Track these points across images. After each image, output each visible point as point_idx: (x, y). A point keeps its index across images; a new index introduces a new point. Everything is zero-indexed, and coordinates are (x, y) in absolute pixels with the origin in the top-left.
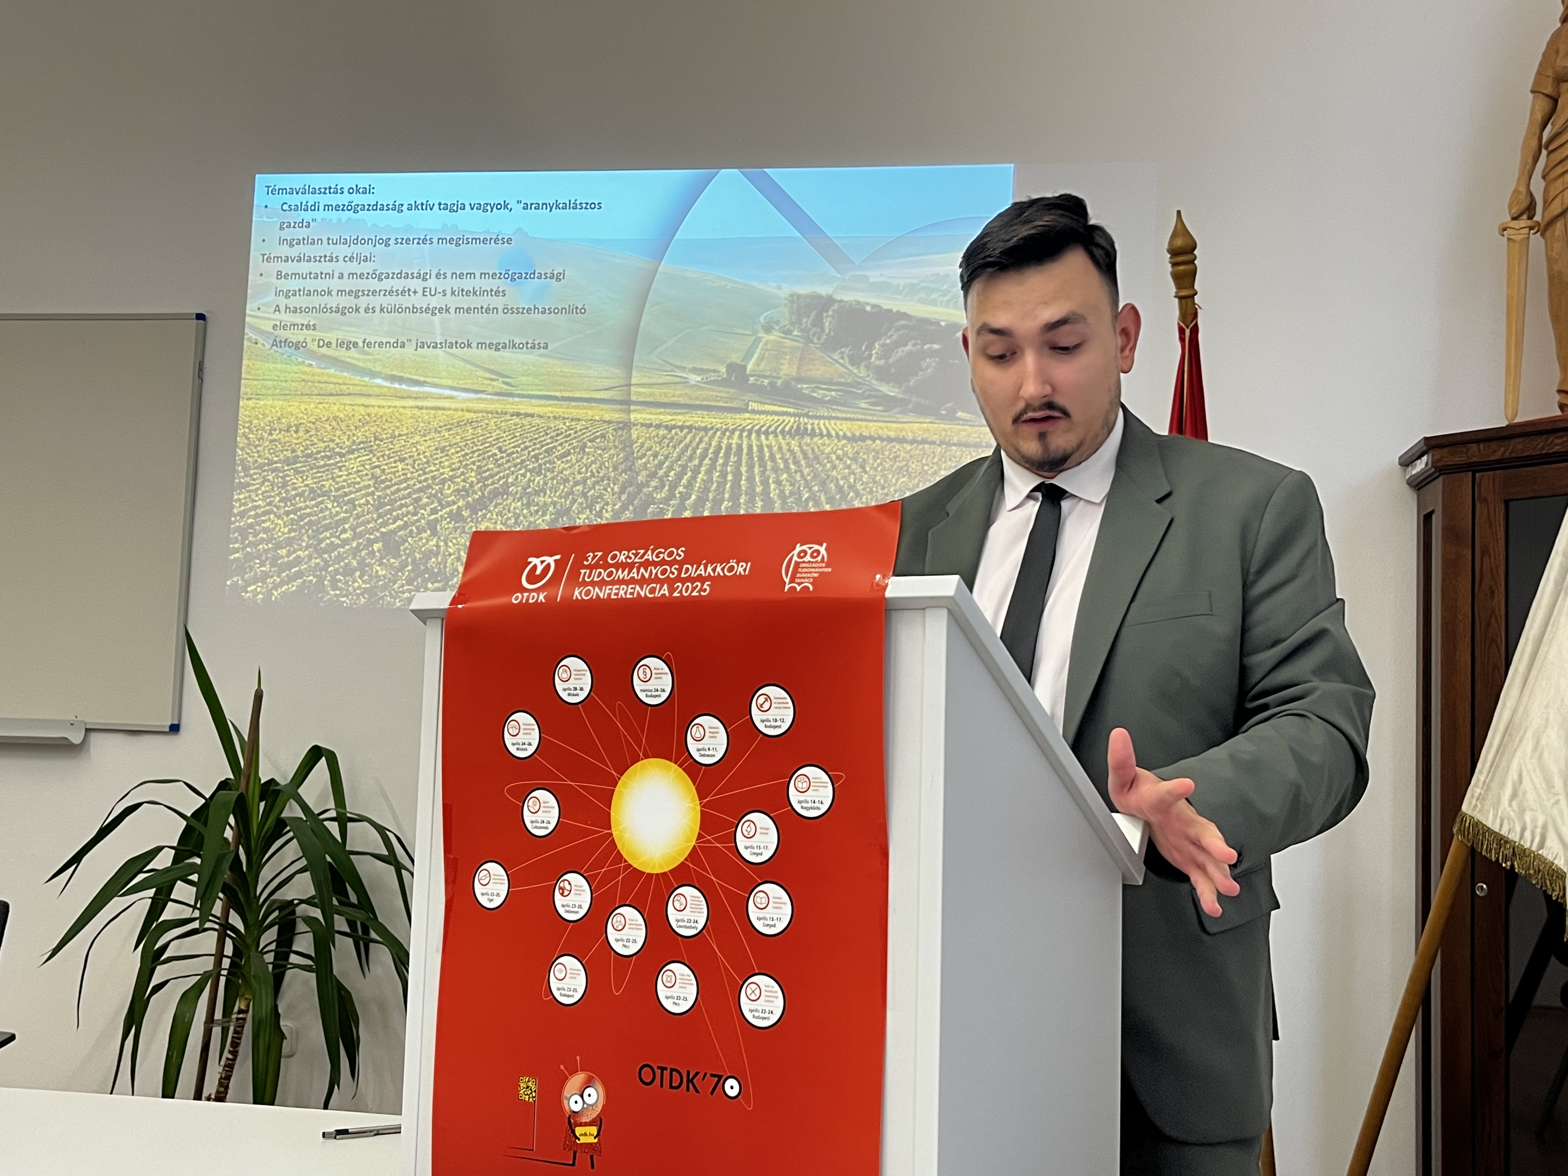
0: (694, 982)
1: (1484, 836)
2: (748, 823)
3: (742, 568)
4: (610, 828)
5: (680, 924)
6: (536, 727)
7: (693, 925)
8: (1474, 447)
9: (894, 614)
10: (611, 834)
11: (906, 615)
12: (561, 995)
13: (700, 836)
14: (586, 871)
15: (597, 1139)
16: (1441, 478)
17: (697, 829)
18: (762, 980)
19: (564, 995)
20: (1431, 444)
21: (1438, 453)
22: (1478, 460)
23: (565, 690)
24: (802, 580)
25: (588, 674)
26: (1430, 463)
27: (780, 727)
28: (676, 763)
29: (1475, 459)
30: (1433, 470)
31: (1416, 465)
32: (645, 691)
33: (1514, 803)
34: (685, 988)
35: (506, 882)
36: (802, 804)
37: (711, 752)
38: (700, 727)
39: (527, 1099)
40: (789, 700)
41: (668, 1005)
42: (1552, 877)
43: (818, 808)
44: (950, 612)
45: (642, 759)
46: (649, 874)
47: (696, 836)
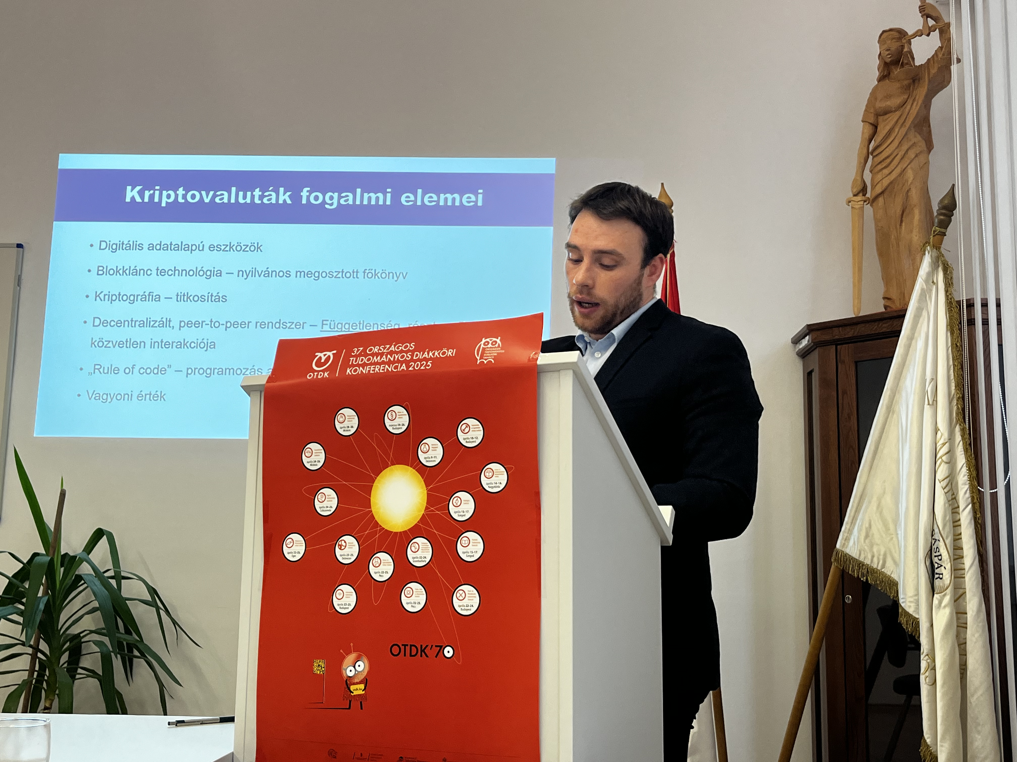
0: (424, 592)
1: (850, 562)
2: (456, 498)
3: (450, 353)
4: (370, 508)
5: (415, 560)
6: (323, 451)
7: (423, 560)
8: (836, 330)
9: (541, 374)
10: (371, 511)
11: (549, 375)
12: (340, 608)
13: (427, 508)
14: (355, 534)
15: (364, 692)
16: (817, 349)
17: (425, 504)
18: (467, 588)
19: (343, 608)
20: (811, 329)
21: (815, 334)
22: (838, 338)
23: (341, 428)
24: (488, 358)
25: (356, 418)
26: (810, 342)
27: (475, 442)
28: (411, 467)
29: (837, 337)
30: (813, 344)
31: (801, 343)
32: (392, 426)
33: (867, 541)
34: (419, 597)
35: (304, 544)
36: (489, 485)
37: (433, 459)
38: (427, 445)
39: (319, 673)
40: (480, 426)
41: (409, 608)
42: (890, 584)
43: (499, 487)
44: (574, 372)
45: (390, 466)
46: (395, 532)
47: (424, 508)
